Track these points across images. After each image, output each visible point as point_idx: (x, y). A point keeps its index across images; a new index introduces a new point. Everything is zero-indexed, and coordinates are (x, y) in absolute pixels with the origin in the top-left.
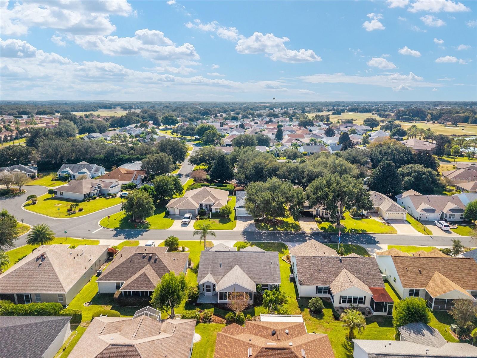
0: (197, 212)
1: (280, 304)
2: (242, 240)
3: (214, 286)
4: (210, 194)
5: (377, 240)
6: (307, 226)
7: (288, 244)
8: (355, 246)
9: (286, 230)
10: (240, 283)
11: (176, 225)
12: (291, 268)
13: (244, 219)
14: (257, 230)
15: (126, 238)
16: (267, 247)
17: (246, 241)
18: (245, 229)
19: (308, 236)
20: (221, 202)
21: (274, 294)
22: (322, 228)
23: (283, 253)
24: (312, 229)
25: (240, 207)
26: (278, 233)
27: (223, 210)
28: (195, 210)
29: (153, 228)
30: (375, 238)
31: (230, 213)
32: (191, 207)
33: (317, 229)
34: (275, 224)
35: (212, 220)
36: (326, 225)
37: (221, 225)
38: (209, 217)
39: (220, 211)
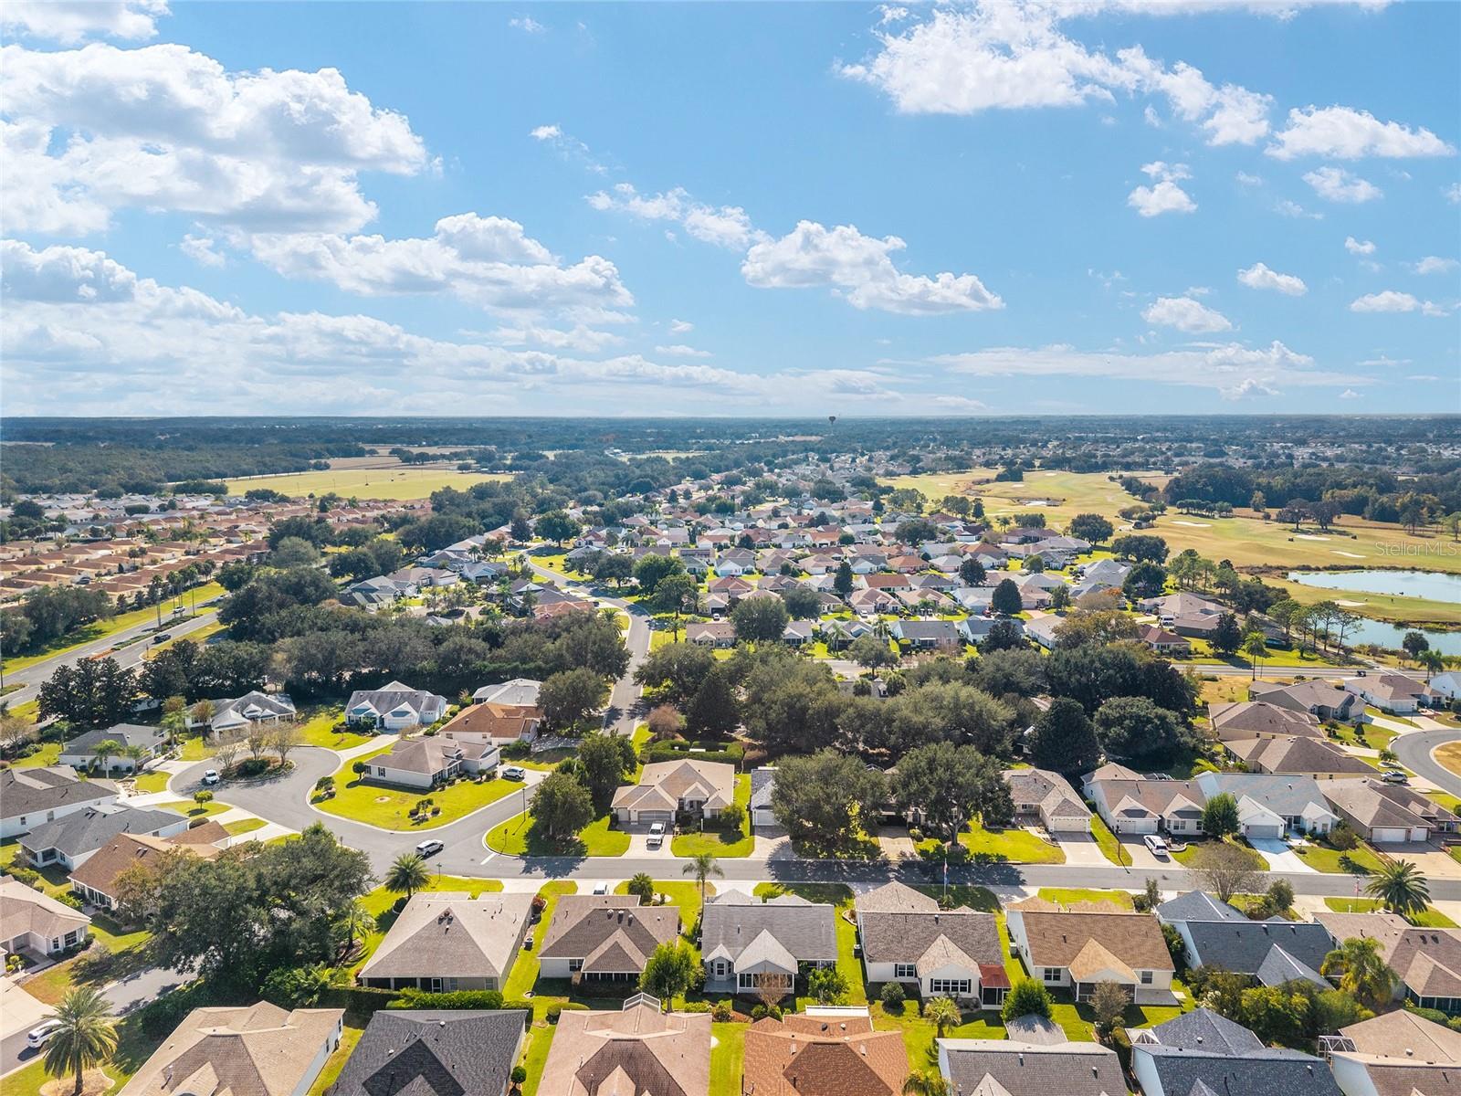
0: (673, 819)
1: (835, 992)
2: (768, 879)
3: (730, 964)
4: (697, 776)
5: (1022, 877)
6: (895, 848)
7: (854, 887)
8: (977, 889)
9: (852, 857)
10: (772, 959)
11: (637, 846)
12: (857, 933)
13: (770, 832)
14: (795, 858)
15: (548, 875)
16: (815, 894)
17: (776, 881)
18: (774, 855)
19: (894, 871)
20: (721, 794)
21: (826, 976)
22: (923, 853)
23: (844, 905)
24: (903, 854)
25: (759, 808)
26: (836, 863)
27: (728, 815)
28: (670, 813)
29: (593, 853)
30: (1019, 872)
31: (741, 819)
32: (663, 807)
33: (912, 855)
34: (830, 845)
35: (706, 836)
36: (930, 844)
37: (724, 847)
38: (699, 829)
39: (720, 816)
